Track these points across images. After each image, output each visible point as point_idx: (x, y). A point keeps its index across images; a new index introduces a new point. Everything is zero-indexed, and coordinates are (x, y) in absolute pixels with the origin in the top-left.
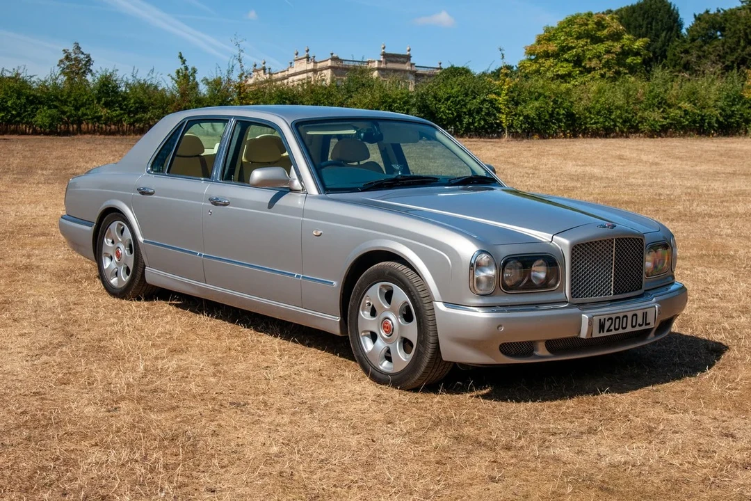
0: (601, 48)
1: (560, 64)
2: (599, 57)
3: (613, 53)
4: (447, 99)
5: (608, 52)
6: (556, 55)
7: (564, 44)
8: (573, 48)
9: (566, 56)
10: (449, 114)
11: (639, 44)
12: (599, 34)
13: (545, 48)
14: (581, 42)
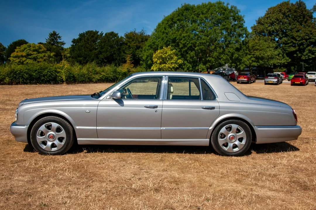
0: (41, 55)
1: (28, 60)
2: (42, 58)
3: (46, 57)
4: (36, 71)
5: (44, 56)
6: (25, 57)
7: (29, 53)
8: (33, 55)
9: (30, 57)
10: (36, 76)
11: (52, 54)
12: (40, 50)
13: (21, 54)
14: (35, 53)
